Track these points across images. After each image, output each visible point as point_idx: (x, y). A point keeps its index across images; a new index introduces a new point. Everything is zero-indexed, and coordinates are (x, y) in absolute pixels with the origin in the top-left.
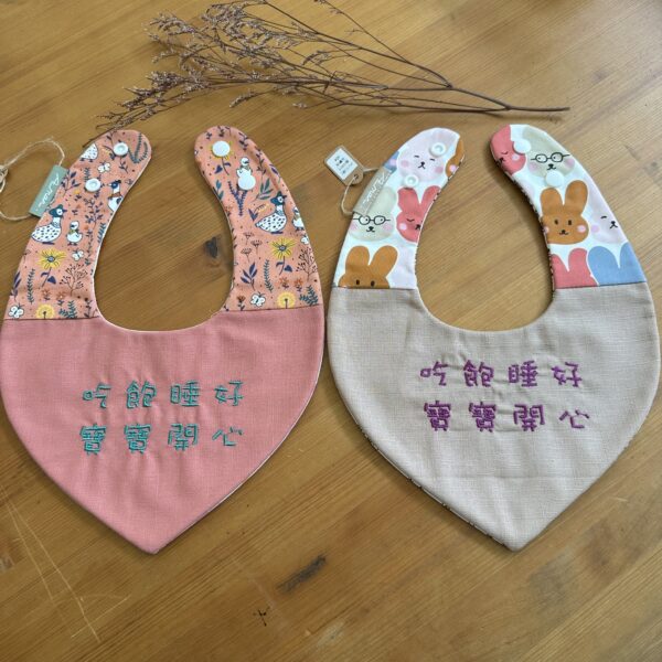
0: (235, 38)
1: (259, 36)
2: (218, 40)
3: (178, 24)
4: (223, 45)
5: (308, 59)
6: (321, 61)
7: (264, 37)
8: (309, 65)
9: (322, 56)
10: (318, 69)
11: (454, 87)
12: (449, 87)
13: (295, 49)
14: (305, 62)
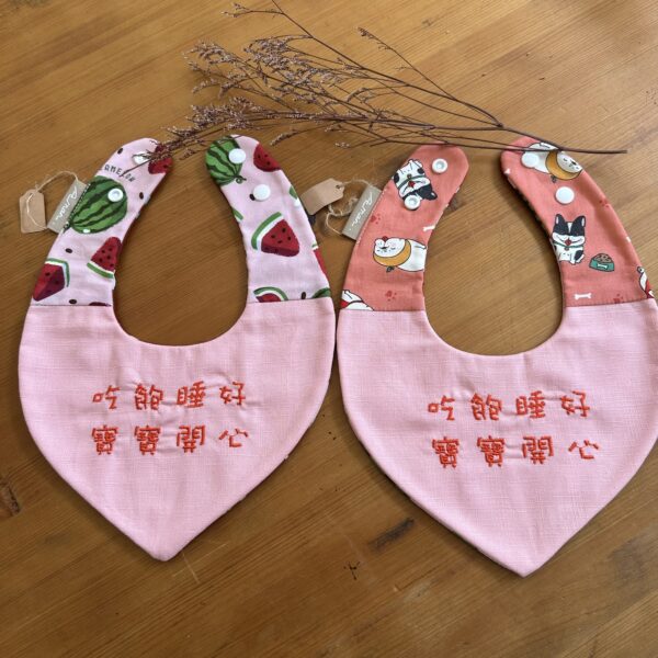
0: (278, 69)
1: (303, 72)
2: (260, 72)
3: (219, 53)
4: (265, 76)
5: (354, 95)
6: (367, 98)
7: (308, 73)
8: (354, 101)
9: (368, 94)
10: (363, 105)
11: (505, 126)
12: (500, 127)
13: (340, 85)
14: (350, 99)
